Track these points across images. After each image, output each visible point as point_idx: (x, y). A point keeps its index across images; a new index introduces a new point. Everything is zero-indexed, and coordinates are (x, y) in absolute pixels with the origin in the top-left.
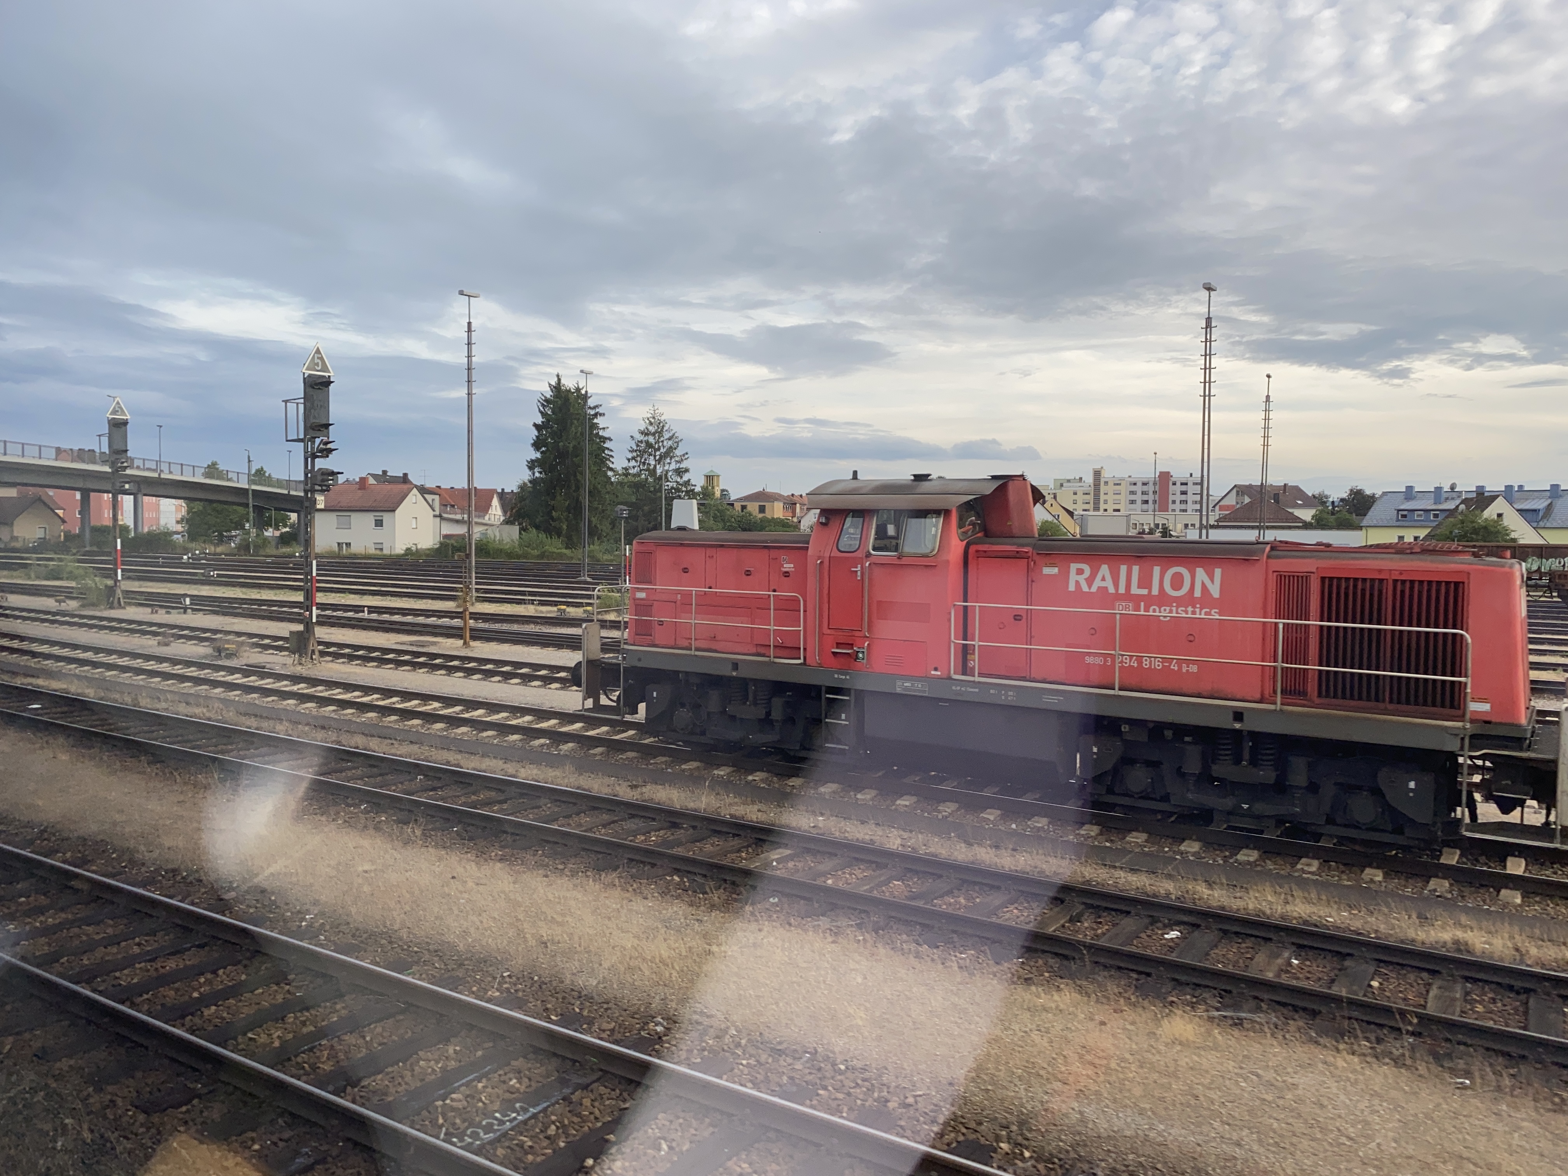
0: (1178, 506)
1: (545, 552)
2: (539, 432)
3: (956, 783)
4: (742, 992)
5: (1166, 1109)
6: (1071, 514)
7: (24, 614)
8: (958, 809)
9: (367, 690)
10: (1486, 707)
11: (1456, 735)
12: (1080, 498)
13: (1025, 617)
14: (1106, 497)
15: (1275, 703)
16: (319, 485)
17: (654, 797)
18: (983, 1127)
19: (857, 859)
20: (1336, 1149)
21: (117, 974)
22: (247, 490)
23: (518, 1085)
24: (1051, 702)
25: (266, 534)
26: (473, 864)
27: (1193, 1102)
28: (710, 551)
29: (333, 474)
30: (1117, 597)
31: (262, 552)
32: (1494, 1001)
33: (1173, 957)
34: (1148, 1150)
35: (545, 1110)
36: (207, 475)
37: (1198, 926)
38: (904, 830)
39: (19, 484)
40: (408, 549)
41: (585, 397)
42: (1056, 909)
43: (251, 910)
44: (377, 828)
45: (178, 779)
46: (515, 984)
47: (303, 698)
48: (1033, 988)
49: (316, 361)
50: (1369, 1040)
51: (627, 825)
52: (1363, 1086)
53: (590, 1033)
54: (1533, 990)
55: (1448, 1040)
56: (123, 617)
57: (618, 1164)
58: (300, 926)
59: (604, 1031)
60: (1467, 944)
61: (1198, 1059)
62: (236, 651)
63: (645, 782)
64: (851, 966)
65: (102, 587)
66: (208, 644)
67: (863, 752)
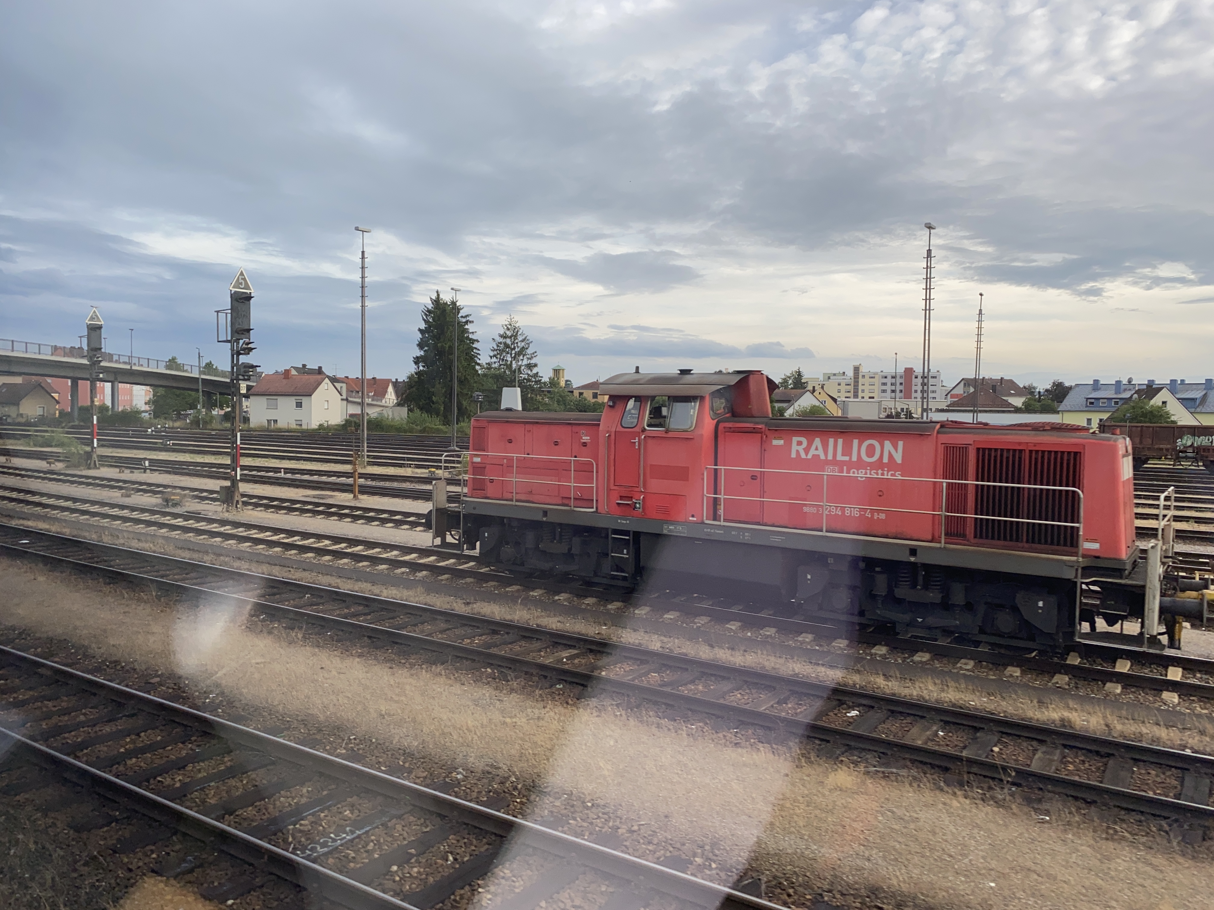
0: (919, 395)
1: (425, 428)
2: (422, 335)
3: (711, 603)
4: (523, 751)
5: (820, 835)
6: (835, 400)
7: (23, 472)
8: (710, 621)
9: (276, 531)
10: (1096, 546)
11: (1072, 566)
12: (843, 388)
13: (759, 476)
14: (863, 387)
15: (940, 542)
16: (242, 375)
17: (481, 611)
18: (685, 847)
19: (626, 657)
20: (939, 864)
21: (66, 735)
22: (198, 379)
23: (350, 815)
24: (776, 540)
25: (213, 412)
26: (338, 659)
27: (841, 830)
28: (528, 427)
29: (253, 367)
30: (827, 462)
31: (209, 427)
32: (1084, 762)
33: (850, 729)
34: (802, 864)
35: (367, 832)
36: (168, 367)
37: (873, 707)
38: (665, 636)
39: (24, 374)
40: (320, 425)
41: (458, 309)
42: (769, 694)
43: (170, 691)
44: (270, 633)
45: (126, 595)
46: (358, 745)
47: (227, 537)
48: (740, 750)
49: (240, 281)
50: (982, 789)
51: (458, 632)
52: (969, 820)
53: (409, 780)
54: (1113, 755)
55: (1041, 789)
56: (97, 475)
57: (415, 870)
58: (204, 703)
59: (419, 778)
60: (1070, 721)
61: (851, 801)
62: (180, 501)
63: (477, 600)
64: (607, 733)
65: (82, 452)
66: (159, 496)
67: (638, 578)
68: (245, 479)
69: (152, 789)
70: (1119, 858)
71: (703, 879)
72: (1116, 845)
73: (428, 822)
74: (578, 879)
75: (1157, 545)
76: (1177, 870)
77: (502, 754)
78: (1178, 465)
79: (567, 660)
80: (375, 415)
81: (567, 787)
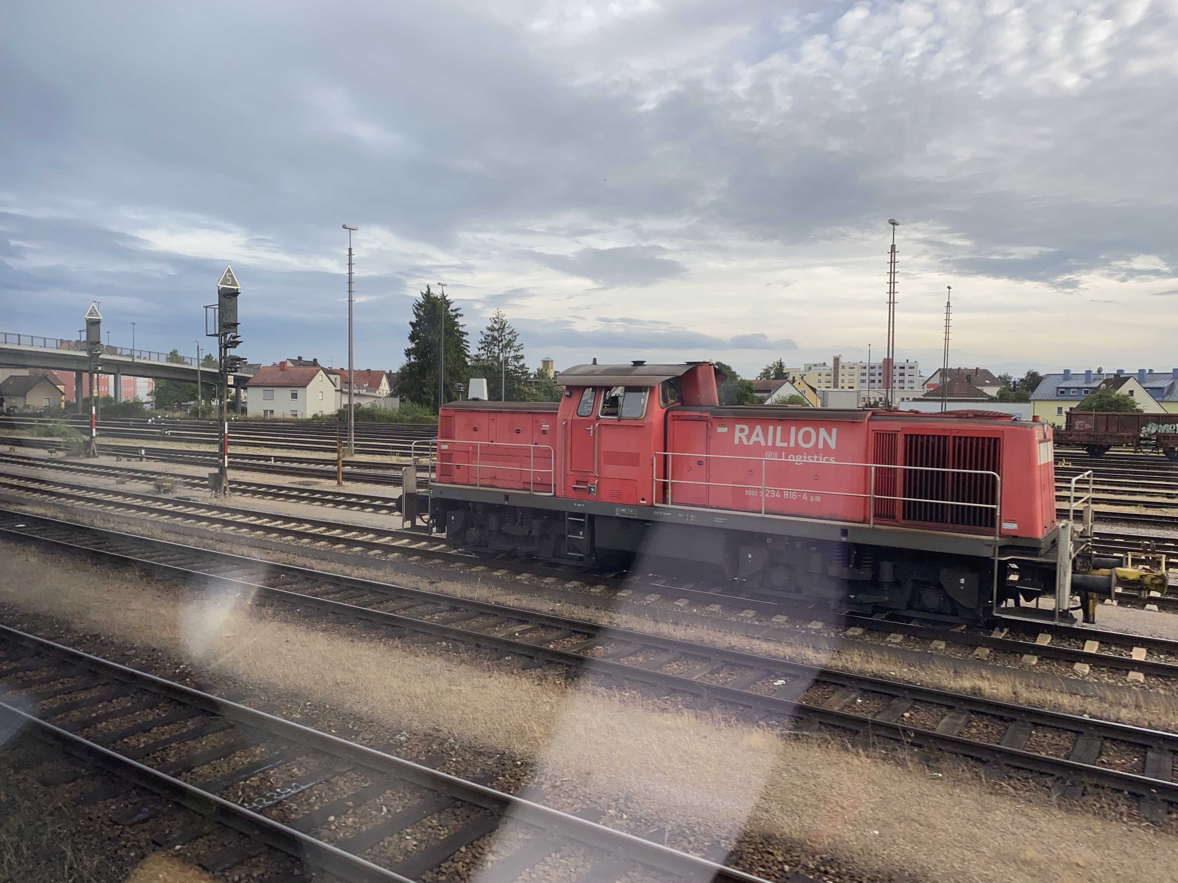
0: (897, 385)
1: (415, 417)
2: (414, 328)
3: (663, 582)
4: (464, 716)
5: (726, 790)
6: (814, 390)
7: (25, 461)
8: (660, 598)
9: (261, 515)
10: (1014, 526)
11: (991, 546)
12: (823, 378)
13: (705, 462)
14: (843, 378)
15: (869, 523)
16: (230, 368)
17: (444, 589)
18: (602, 801)
19: (575, 632)
20: (831, 814)
22: (197, 371)
23: (297, 772)
24: (719, 522)
25: (212, 404)
26: (302, 633)
28: (492, 416)
29: (239, 359)
30: (767, 448)
31: (207, 417)
32: (987, 726)
33: (773, 697)
34: (705, 815)
35: (311, 787)
36: (169, 360)
37: (798, 677)
40: (315, 415)
42: (704, 665)
43: (144, 662)
44: (242, 609)
46: (312, 710)
47: (212, 521)
48: (666, 715)
49: (228, 278)
50: (886, 749)
51: (420, 609)
52: (866, 777)
53: (356, 741)
54: (1015, 720)
55: (940, 750)
56: (91, 463)
57: (351, 820)
58: (175, 672)
59: (365, 740)
60: (981, 690)
61: (760, 759)
62: (172, 487)
63: (441, 580)
64: (545, 700)
65: (82, 441)
66: (153, 483)
67: (594, 558)
68: (233, 466)
69: (118, 750)
70: (997, 810)
71: (613, 828)
72: (998, 798)
73: (368, 779)
75: (1067, 525)
76: (1049, 821)
77: (445, 719)
78: (1139, 452)
79: (519, 634)
80: (368, 406)
81: (500, 748)
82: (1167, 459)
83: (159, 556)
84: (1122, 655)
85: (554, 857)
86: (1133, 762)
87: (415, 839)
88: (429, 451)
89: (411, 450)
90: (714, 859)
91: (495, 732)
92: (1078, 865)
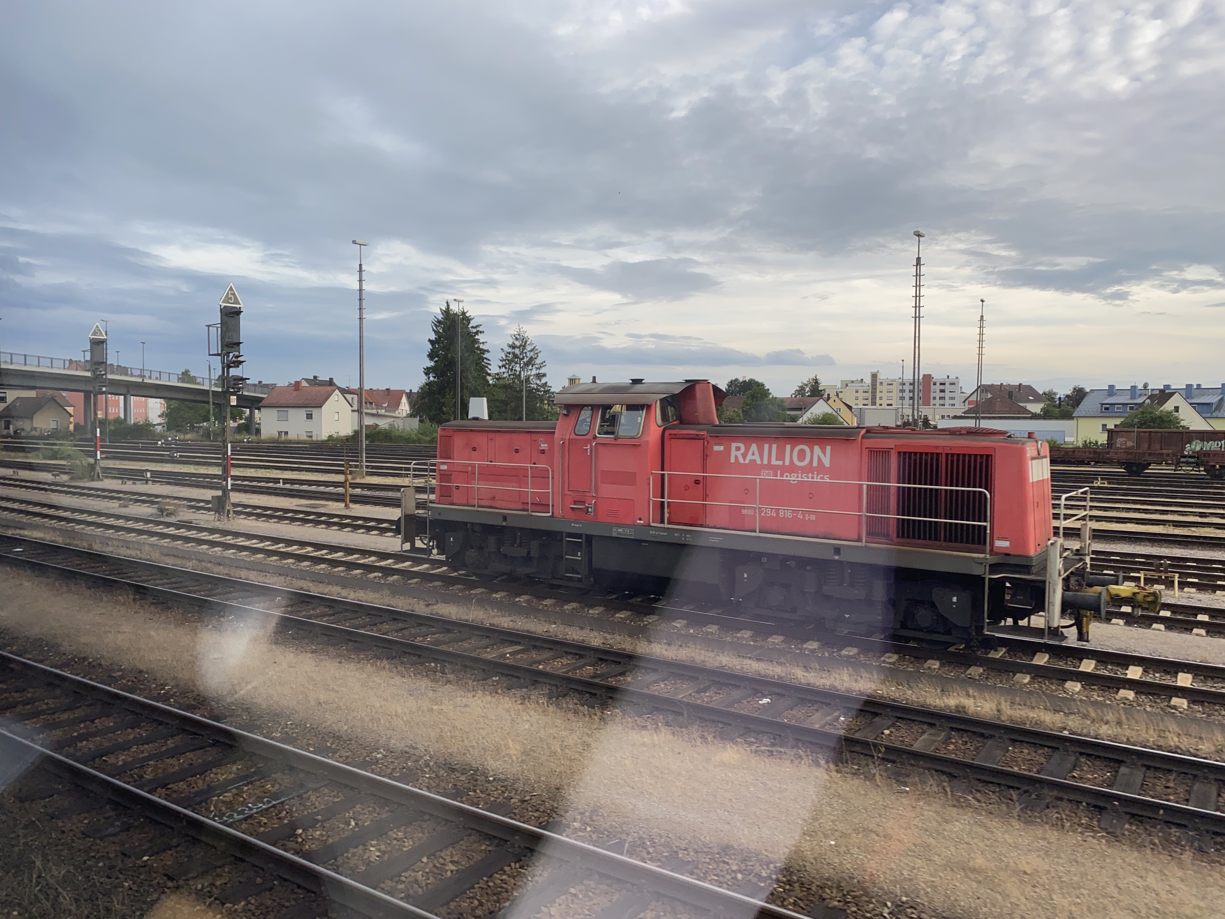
0: (938, 401)
2: (432, 345)
4: (442, 734)
5: (691, 803)
6: (850, 408)
7: (28, 484)
10: (1006, 544)
11: (982, 563)
12: (861, 395)
13: (702, 481)
14: (881, 394)
15: (862, 542)
16: (233, 388)
17: (440, 612)
18: (568, 814)
19: (566, 652)
22: (208, 391)
23: (271, 789)
24: (715, 541)
26: (291, 654)
28: (491, 435)
29: (242, 379)
30: (763, 467)
31: (219, 439)
32: (966, 742)
33: (756, 715)
34: (668, 827)
35: (282, 803)
36: (181, 380)
37: (783, 695)
38: (609, 633)
39: (38, 388)
40: (330, 436)
41: (469, 320)
42: (691, 684)
43: (130, 683)
46: (293, 729)
47: (213, 544)
48: (643, 732)
49: (230, 296)
50: (858, 765)
51: (413, 631)
52: (832, 791)
53: (333, 759)
54: (994, 736)
55: (913, 765)
56: (99, 487)
57: (318, 833)
58: (160, 693)
59: (341, 757)
60: (965, 707)
61: (730, 775)
62: (175, 511)
63: (437, 602)
64: (525, 718)
65: (86, 465)
66: (156, 506)
67: (592, 579)
68: (237, 489)
69: (97, 767)
70: (957, 821)
71: (576, 840)
72: (960, 810)
73: (340, 794)
74: (463, 840)
75: (1056, 542)
76: (1006, 832)
77: (423, 737)
78: (1180, 470)
79: (511, 655)
80: (387, 427)
81: (474, 765)
82: (1208, 477)
83: (155, 580)
84: (1116, 674)
85: (513, 867)
86: (1105, 777)
87: (379, 850)
88: (427, 471)
89: (410, 470)
90: (669, 868)
91: (471, 749)
92: (1025, 873)
